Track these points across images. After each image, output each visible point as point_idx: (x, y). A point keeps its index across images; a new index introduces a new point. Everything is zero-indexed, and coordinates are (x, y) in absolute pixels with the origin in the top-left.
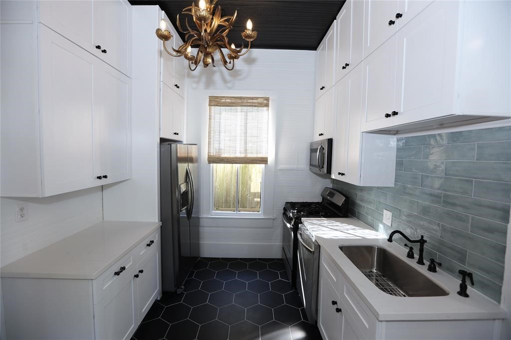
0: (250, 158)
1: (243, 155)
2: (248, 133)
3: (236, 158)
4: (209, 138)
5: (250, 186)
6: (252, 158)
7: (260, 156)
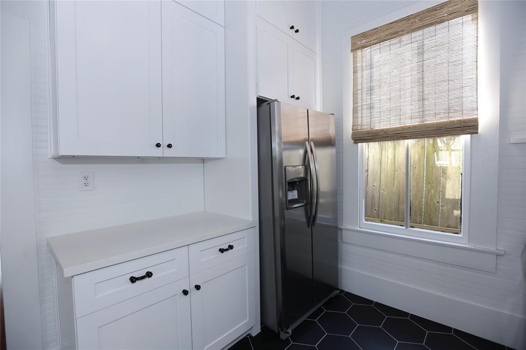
0: (433, 125)
1: (416, 122)
2: (426, 80)
3: (403, 128)
4: (355, 102)
5: (444, 188)
6: (438, 124)
7: (457, 117)
